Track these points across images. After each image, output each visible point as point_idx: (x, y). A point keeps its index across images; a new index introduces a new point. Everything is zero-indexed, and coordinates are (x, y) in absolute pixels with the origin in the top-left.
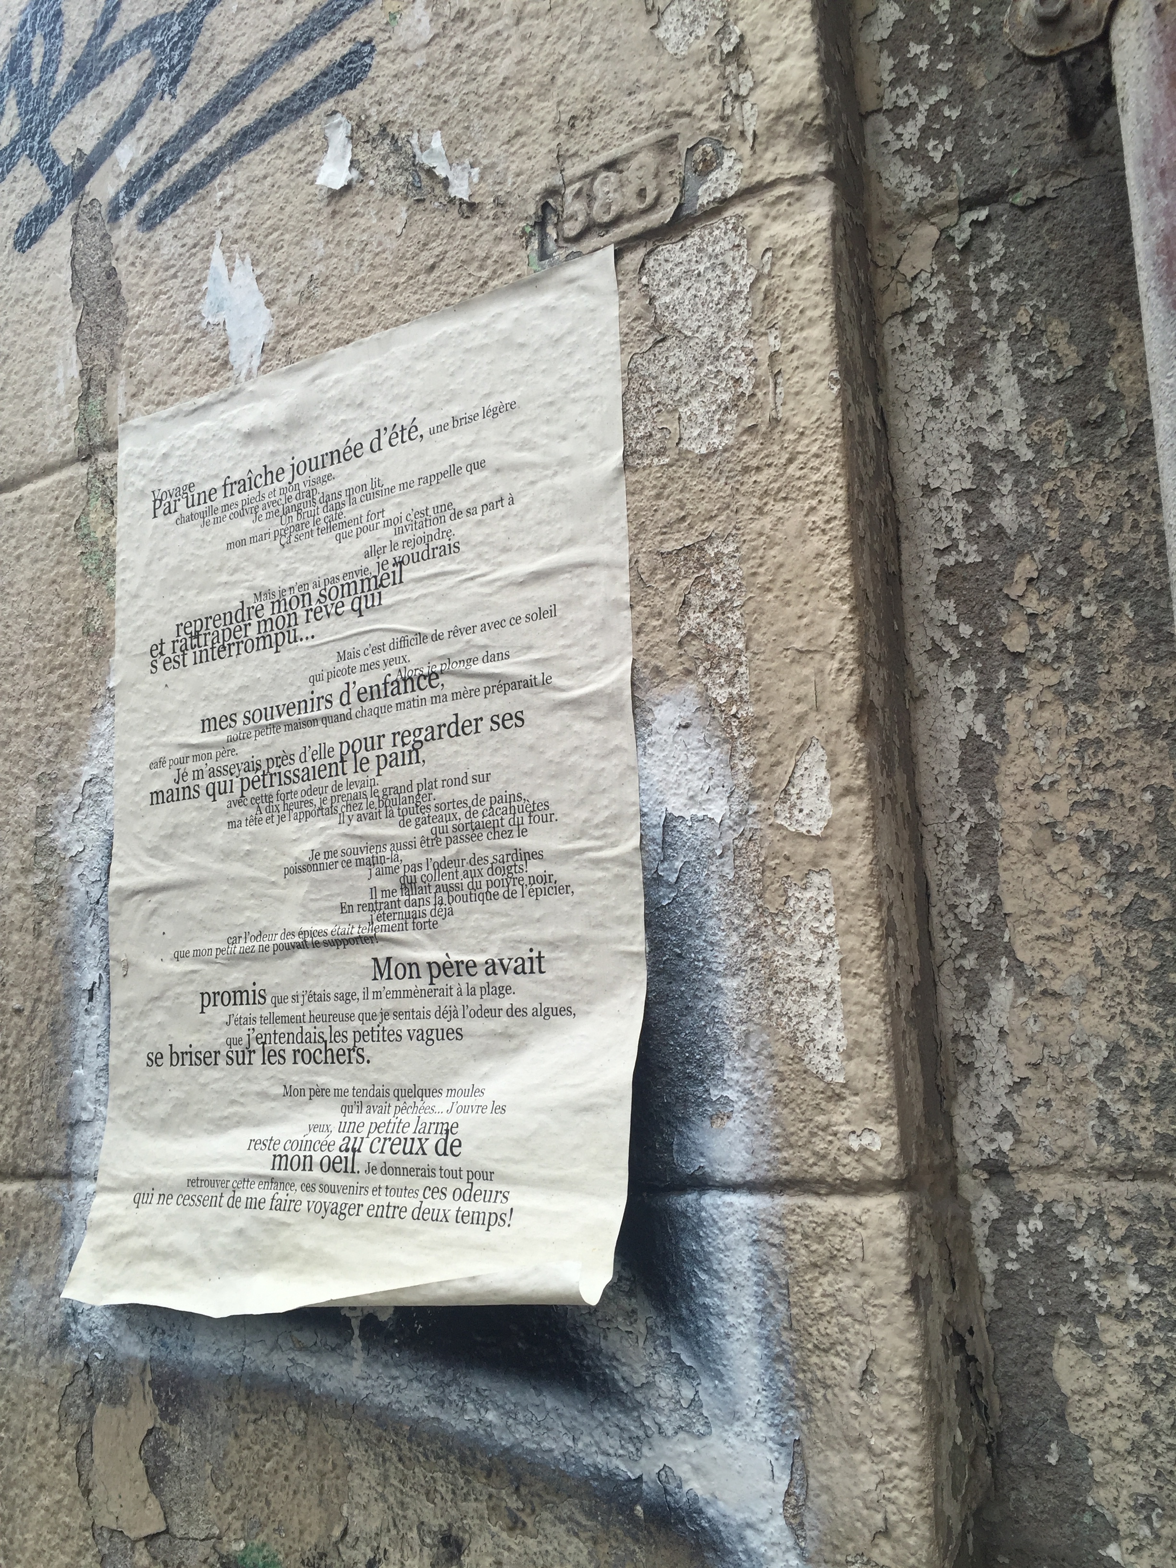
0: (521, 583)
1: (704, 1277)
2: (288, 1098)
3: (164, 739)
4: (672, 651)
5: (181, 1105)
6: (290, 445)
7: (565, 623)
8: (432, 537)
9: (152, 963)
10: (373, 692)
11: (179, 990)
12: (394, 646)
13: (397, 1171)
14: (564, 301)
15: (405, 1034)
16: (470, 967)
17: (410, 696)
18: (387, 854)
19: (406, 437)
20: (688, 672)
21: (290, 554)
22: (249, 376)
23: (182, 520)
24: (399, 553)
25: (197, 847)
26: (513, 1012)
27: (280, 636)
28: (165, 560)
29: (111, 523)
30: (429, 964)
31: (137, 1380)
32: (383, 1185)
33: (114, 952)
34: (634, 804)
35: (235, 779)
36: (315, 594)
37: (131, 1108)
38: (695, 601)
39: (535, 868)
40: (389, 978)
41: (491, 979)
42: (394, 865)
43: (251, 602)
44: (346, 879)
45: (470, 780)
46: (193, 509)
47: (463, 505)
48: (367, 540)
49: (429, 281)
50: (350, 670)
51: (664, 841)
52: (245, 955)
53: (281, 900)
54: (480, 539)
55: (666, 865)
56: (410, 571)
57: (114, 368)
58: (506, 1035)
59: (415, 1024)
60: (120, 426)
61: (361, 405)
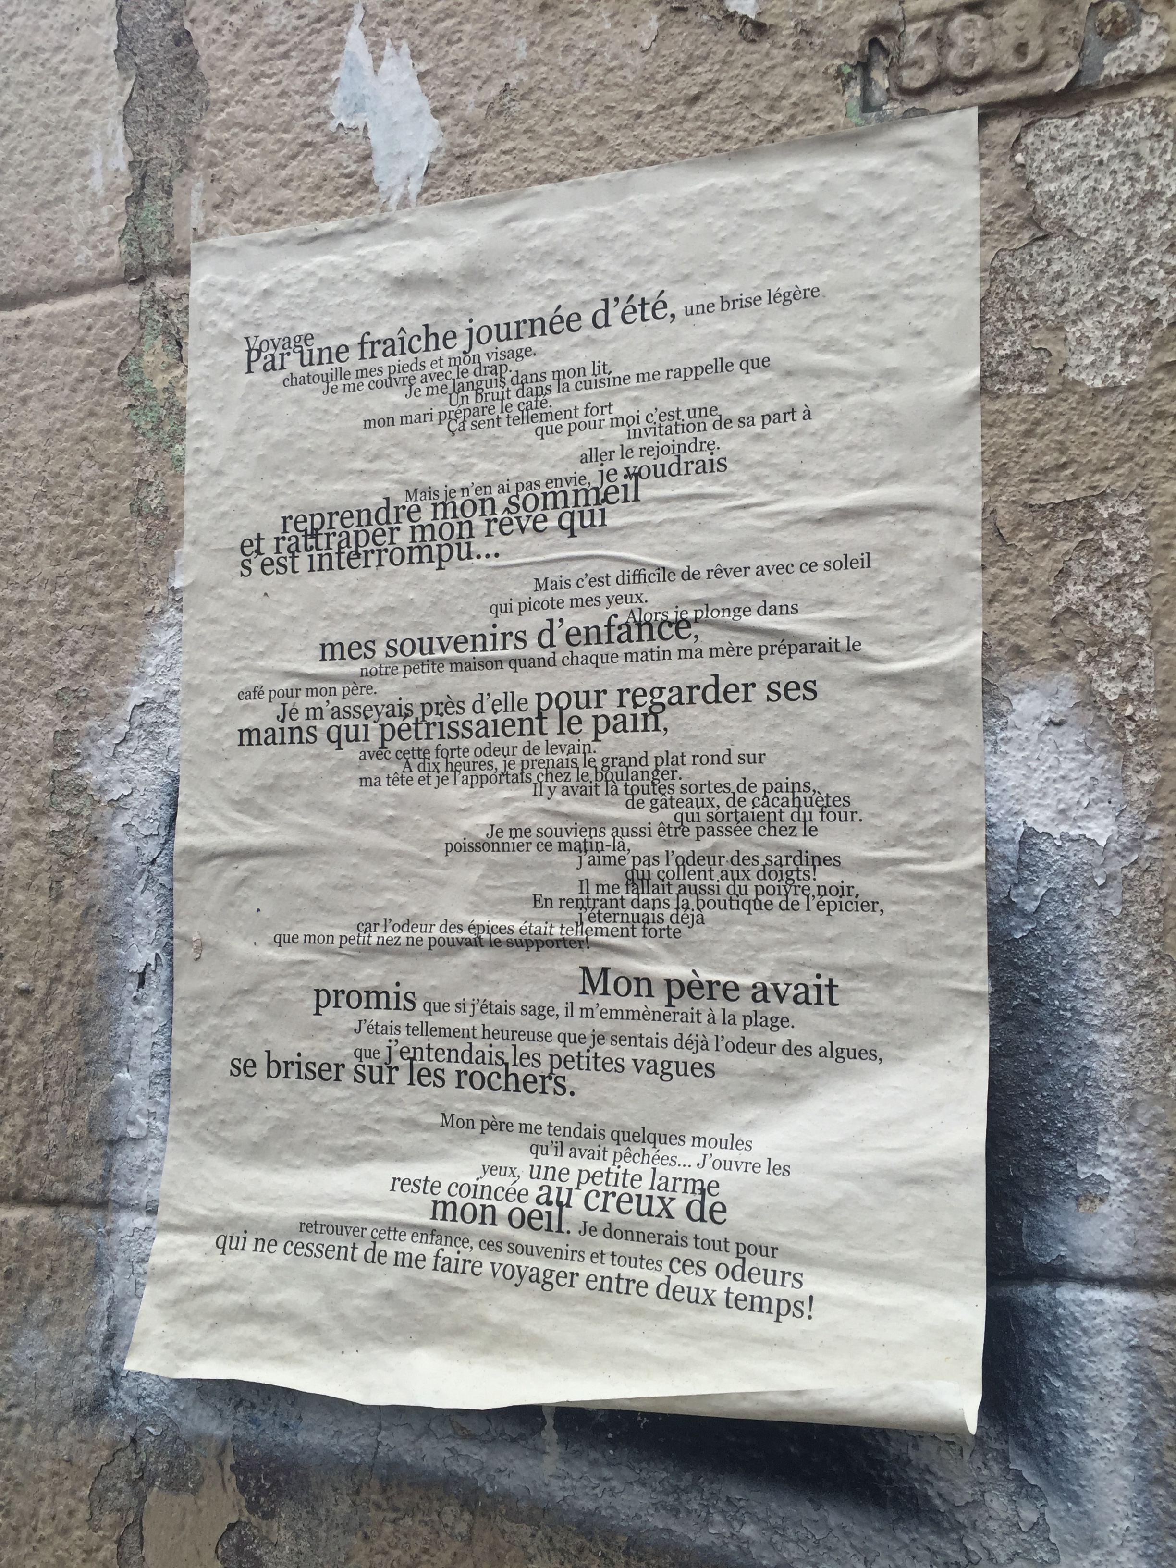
0: (820, 521)
1: (1058, 1384)
2: (448, 1129)
3: (261, 663)
4: (1040, 630)
5: (283, 1128)
6: (468, 302)
7: (883, 578)
8: (686, 449)
9: (241, 947)
10: (591, 635)
11: (282, 983)
12: (622, 579)
13: (627, 1234)
14: (897, 170)
15: (628, 1063)
16: (728, 991)
17: (646, 645)
18: (608, 839)
19: (648, 314)
20: (1064, 657)
21: (463, 445)
22: (404, 203)
23: (292, 381)
24: (634, 462)
25: (310, 806)
26: (790, 1050)
27: (446, 551)
28: (266, 430)
29: (178, 372)
30: (669, 981)
31: (214, 1463)
32: (608, 1250)
33: (179, 928)
34: (977, 811)
35: (371, 725)
36: (502, 500)
37: (205, 1127)
38: (1078, 570)
39: (826, 876)
40: (605, 993)
41: (760, 1006)
42: (617, 854)
43: (400, 499)
44: (543, 866)
45: (735, 760)
46: (310, 369)
47: (737, 412)
48: (584, 440)
49: (690, 116)
50: (558, 604)
51: (1020, 861)
52: (384, 947)
53: (441, 883)
54: (759, 458)
55: (1021, 890)
56: (651, 486)
57: (185, 166)
58: (781, 1077)
59: (644, 1054)
60: (194, 245)
61: (579, 263)
